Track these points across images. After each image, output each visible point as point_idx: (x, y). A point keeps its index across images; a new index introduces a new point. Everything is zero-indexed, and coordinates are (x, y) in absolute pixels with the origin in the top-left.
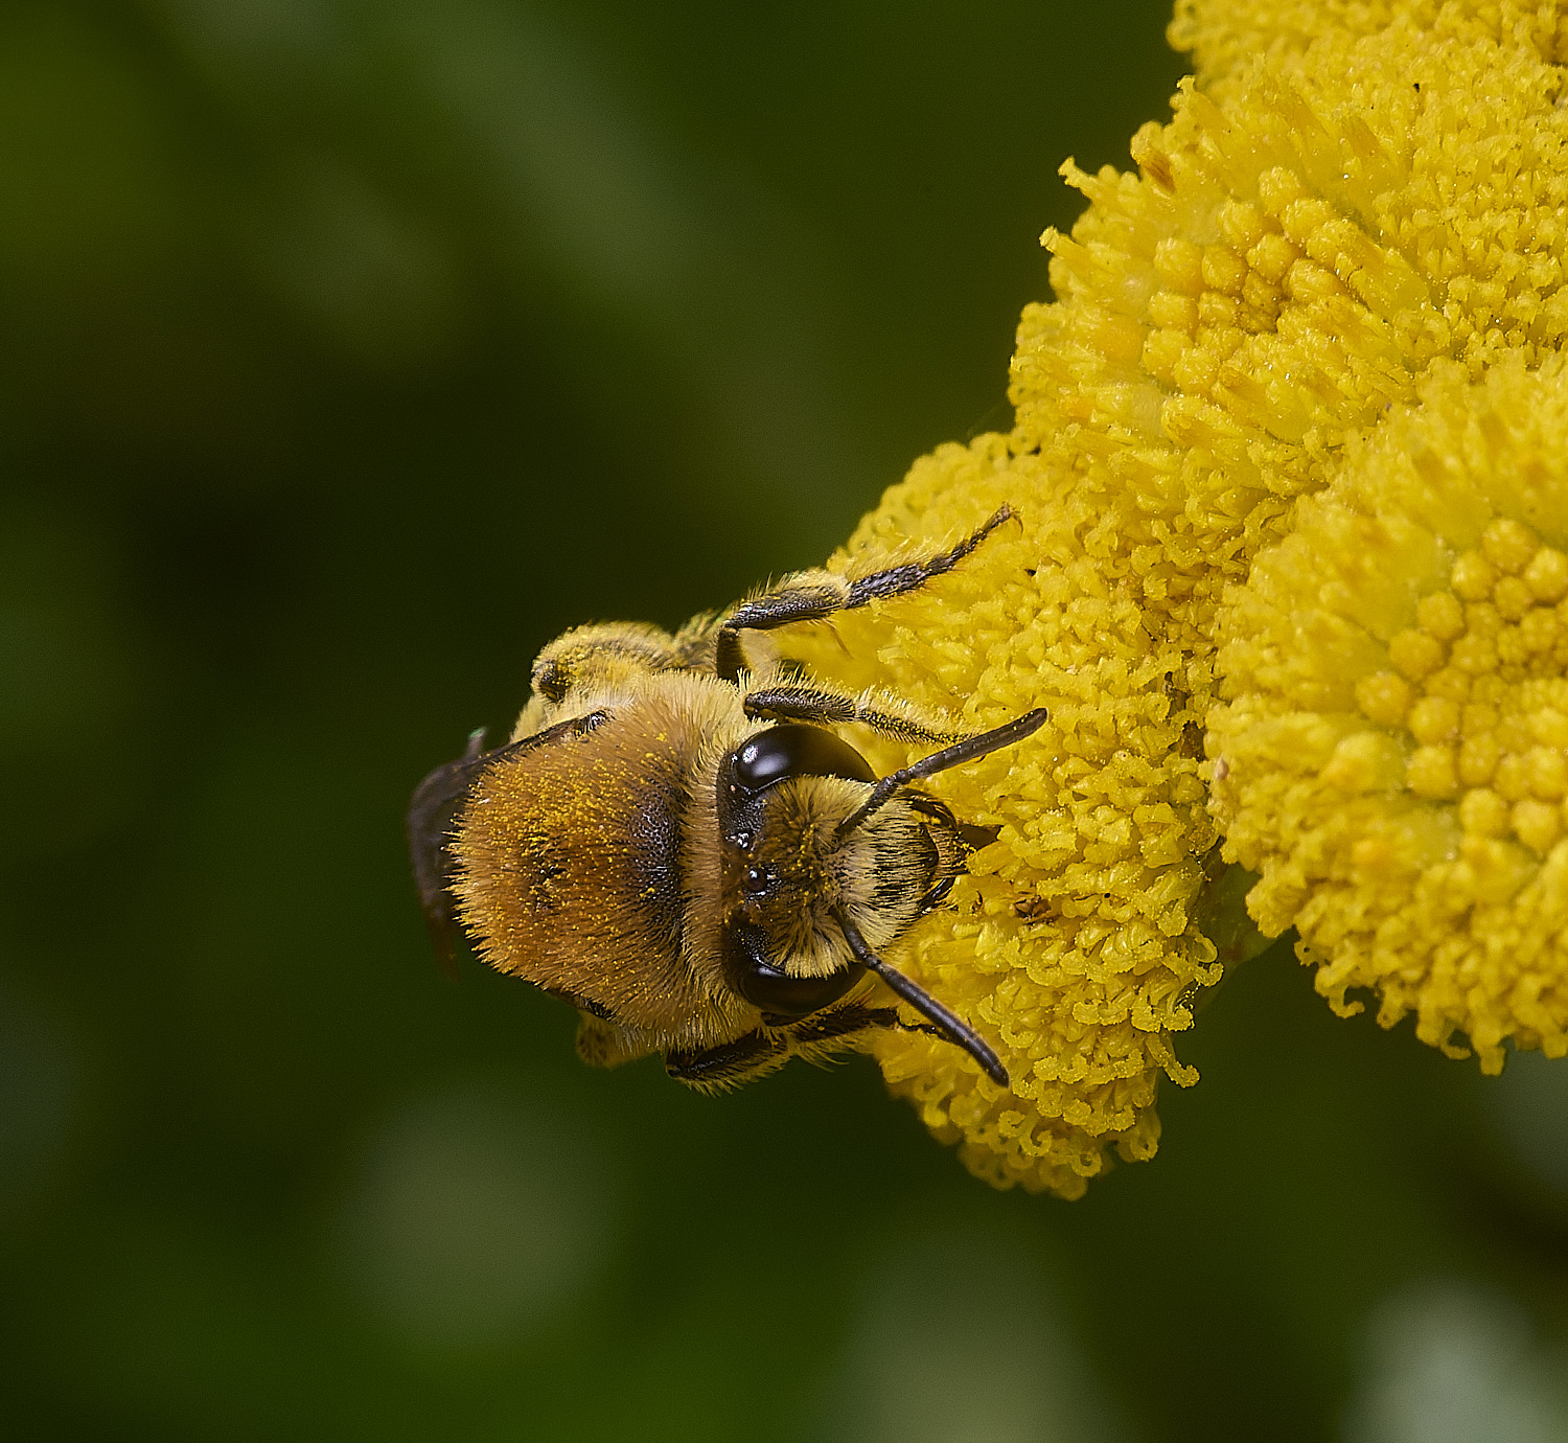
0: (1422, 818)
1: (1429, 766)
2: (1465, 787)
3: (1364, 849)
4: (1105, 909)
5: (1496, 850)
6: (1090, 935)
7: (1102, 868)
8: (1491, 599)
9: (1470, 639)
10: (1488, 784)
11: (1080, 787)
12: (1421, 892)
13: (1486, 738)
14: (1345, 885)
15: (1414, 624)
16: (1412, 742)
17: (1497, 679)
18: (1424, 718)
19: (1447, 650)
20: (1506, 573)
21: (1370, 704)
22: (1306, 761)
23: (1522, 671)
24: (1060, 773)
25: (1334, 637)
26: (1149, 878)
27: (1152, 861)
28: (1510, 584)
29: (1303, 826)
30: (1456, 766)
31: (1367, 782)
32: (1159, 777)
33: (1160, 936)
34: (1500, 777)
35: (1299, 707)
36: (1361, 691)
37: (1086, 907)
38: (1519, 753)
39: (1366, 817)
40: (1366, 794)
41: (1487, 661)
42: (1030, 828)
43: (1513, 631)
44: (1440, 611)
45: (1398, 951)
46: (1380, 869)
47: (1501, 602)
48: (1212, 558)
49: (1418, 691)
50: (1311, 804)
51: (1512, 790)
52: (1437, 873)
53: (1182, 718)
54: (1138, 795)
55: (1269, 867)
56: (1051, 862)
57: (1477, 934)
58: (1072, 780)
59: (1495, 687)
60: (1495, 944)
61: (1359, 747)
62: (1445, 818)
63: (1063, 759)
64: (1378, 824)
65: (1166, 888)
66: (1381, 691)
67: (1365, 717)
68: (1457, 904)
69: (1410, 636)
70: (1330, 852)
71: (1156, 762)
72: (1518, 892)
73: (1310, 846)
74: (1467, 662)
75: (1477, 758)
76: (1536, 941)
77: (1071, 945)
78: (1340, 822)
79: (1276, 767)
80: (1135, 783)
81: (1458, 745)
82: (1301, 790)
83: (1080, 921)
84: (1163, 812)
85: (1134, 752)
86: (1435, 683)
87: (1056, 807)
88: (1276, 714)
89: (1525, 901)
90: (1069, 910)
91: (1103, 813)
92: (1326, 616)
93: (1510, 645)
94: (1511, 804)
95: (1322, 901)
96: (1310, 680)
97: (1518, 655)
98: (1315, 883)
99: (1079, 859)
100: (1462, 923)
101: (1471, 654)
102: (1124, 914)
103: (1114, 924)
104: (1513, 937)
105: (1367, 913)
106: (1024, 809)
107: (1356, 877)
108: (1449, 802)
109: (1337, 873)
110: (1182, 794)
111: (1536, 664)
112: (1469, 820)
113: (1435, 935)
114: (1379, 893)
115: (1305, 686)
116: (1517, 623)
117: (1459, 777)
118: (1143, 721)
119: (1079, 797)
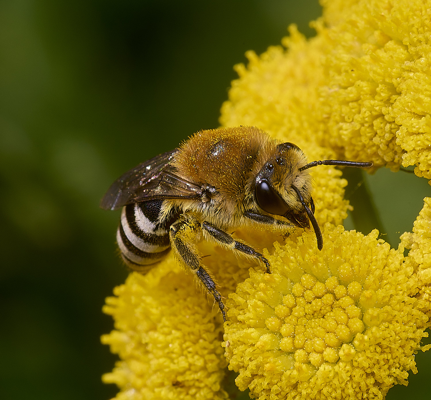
0: (284, 357)
1: (286, 343)
2: (296, 349)
3: (267, 366)
4: (197, 384)
5: (304, 366)
6: (193, 391)
7: (196, 372)
8: (303, 296)
9: (297, 307)
10: (302, 348)
11: (190, 349)
12: (283, 378)
13: (301, 335)
14: (263, 376)
15: (282, 303)
16: (281, 336)
17: (305, 318)
18: (284, 330)
19: (291, 311)
20: (307, 289)
21: (269, 326)
22: (251, 341)
23: (312, 316)
24: (184, 346)
25: (259, 307)
26: (209, 375)
27: (210, 370)
28: (308, 292)
29: (250, 360)
30: (293, 343)
31: (268, 347)
32: (212, 347)
33: (212, 391)
34: (305, 346)
35: (249, 327)
36: (267, 322)
37: (191, 383)
38: (311, 339)
39: (268, 357)
40: (268, 351)
41: (302, 314)
42: (176, 361)
43: (309, 305)
44: (289, 300)
45: (277, 395)
46: (272, 372)
47: (306, 297)
48: (227, 286)
49: (283, 322)
50: (253, 353)
51: (309, 350)
52: (288, 373)
53: (218, 330)
54: (206, 352)
55: (241, 371)
56: (181, 370)
57: (299, 390)
58: (188, 347)
59: (304, 321)
60: (304, 392)
61: (266, 338)
62: (290, 358)
63: (185, 341)
64: (271, 359)
65: (214, 378)
66: (272, 322)
67: (268, 329)
68: (294, 382)
69: (280, 306)
70: (258, 367)
71: (211, 343)
72: (311, 378)
73: (252, 365)
74: (296, 314)
75: (299, 341)
76: (316, 392)
77: (187, 394)
78: (260, 359)
79: (243, 343)
80: (205, 348)
81: (294, 337)
82: (250, 350)
83: (190, 387)
84: (213, 357)
85: (205, 340)
86: (287, 320)
87: (183, 355)
88: (243, 329)
89: (312, 380)
90: (187, 384)
91: (196, 357)
92: (257, 301)
93: (309, 309)
94: (309, 353)
95: (256, 381)
96: (252, 319)
97: (311, 312)
98: (254, 376)
99: (189, 369)
100: (295, 387)
101: (298, 311)
102: (202, 385)
103: (199, 388)
104: (309, 391)
105: (268, 384)
106: (174, 356)
107: (265, 374)
108: (292, 353)
109: (260, 373)
110: (219, 351)
111: (316, 314)
112: (297, 358)
113: (287, 390)
114: (271, 378)
115: (251, 321)
116: (310, 303)
117: (294, 346)
118: (207, 331)
119: (189, 352)
